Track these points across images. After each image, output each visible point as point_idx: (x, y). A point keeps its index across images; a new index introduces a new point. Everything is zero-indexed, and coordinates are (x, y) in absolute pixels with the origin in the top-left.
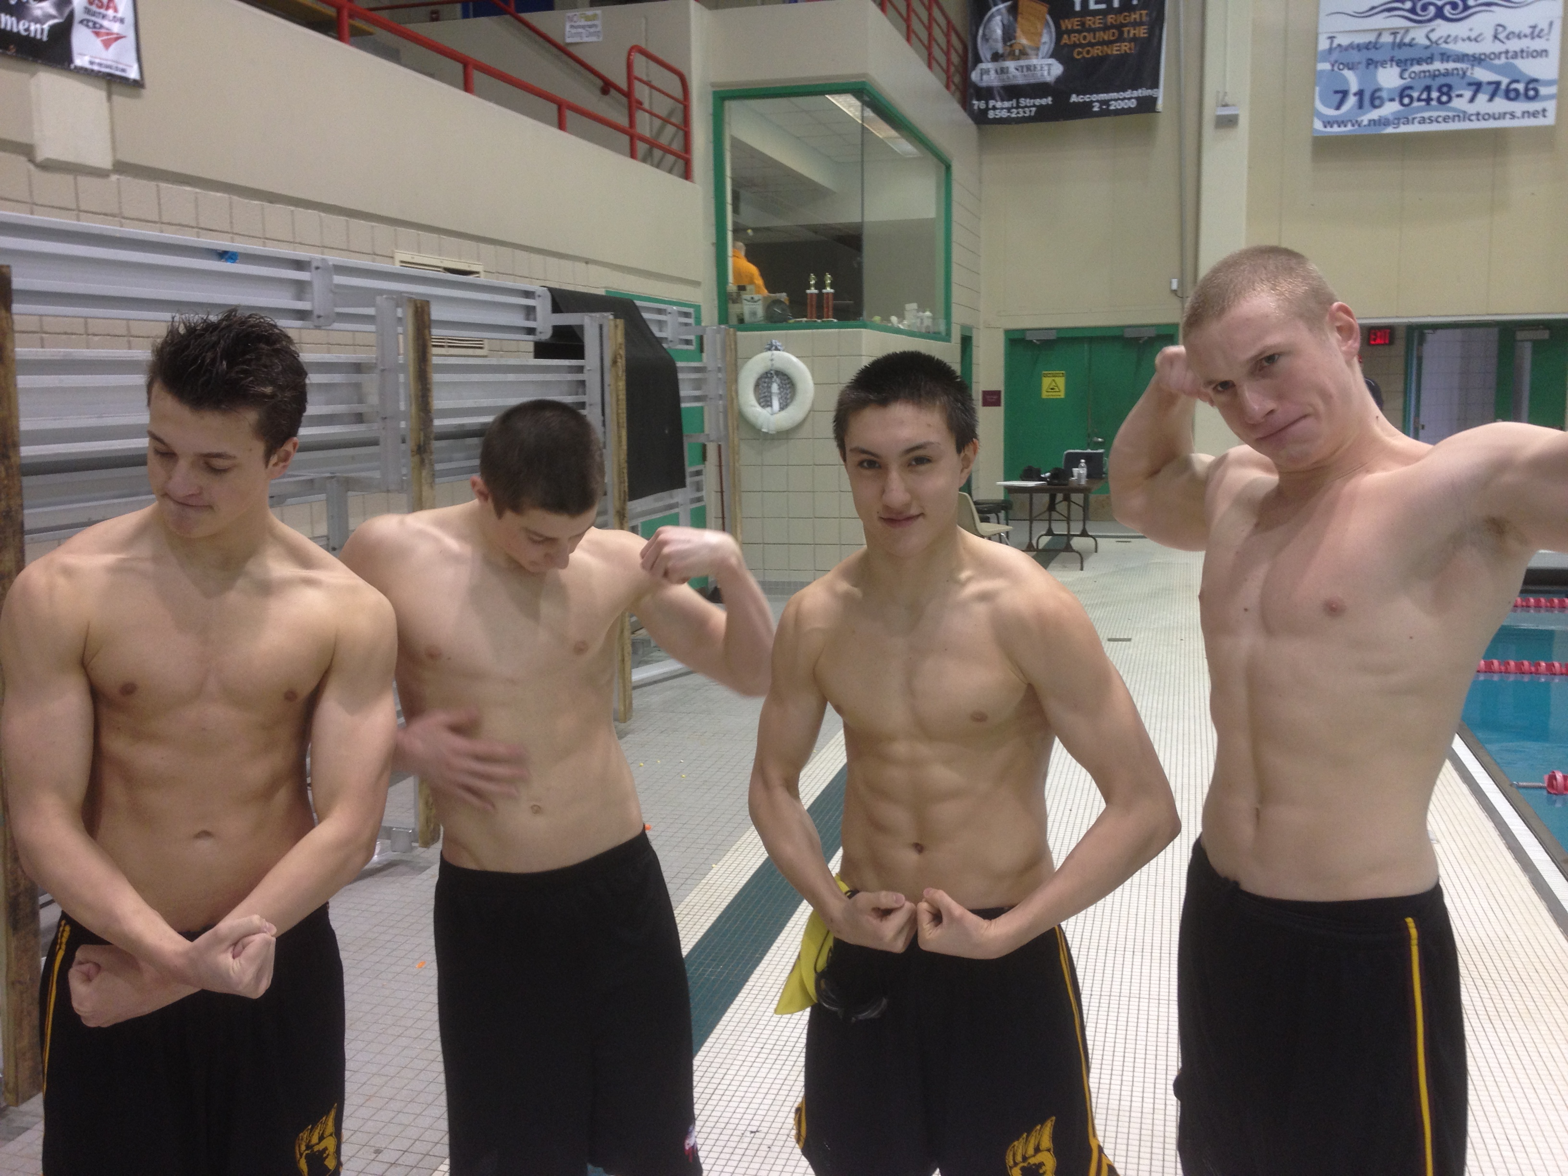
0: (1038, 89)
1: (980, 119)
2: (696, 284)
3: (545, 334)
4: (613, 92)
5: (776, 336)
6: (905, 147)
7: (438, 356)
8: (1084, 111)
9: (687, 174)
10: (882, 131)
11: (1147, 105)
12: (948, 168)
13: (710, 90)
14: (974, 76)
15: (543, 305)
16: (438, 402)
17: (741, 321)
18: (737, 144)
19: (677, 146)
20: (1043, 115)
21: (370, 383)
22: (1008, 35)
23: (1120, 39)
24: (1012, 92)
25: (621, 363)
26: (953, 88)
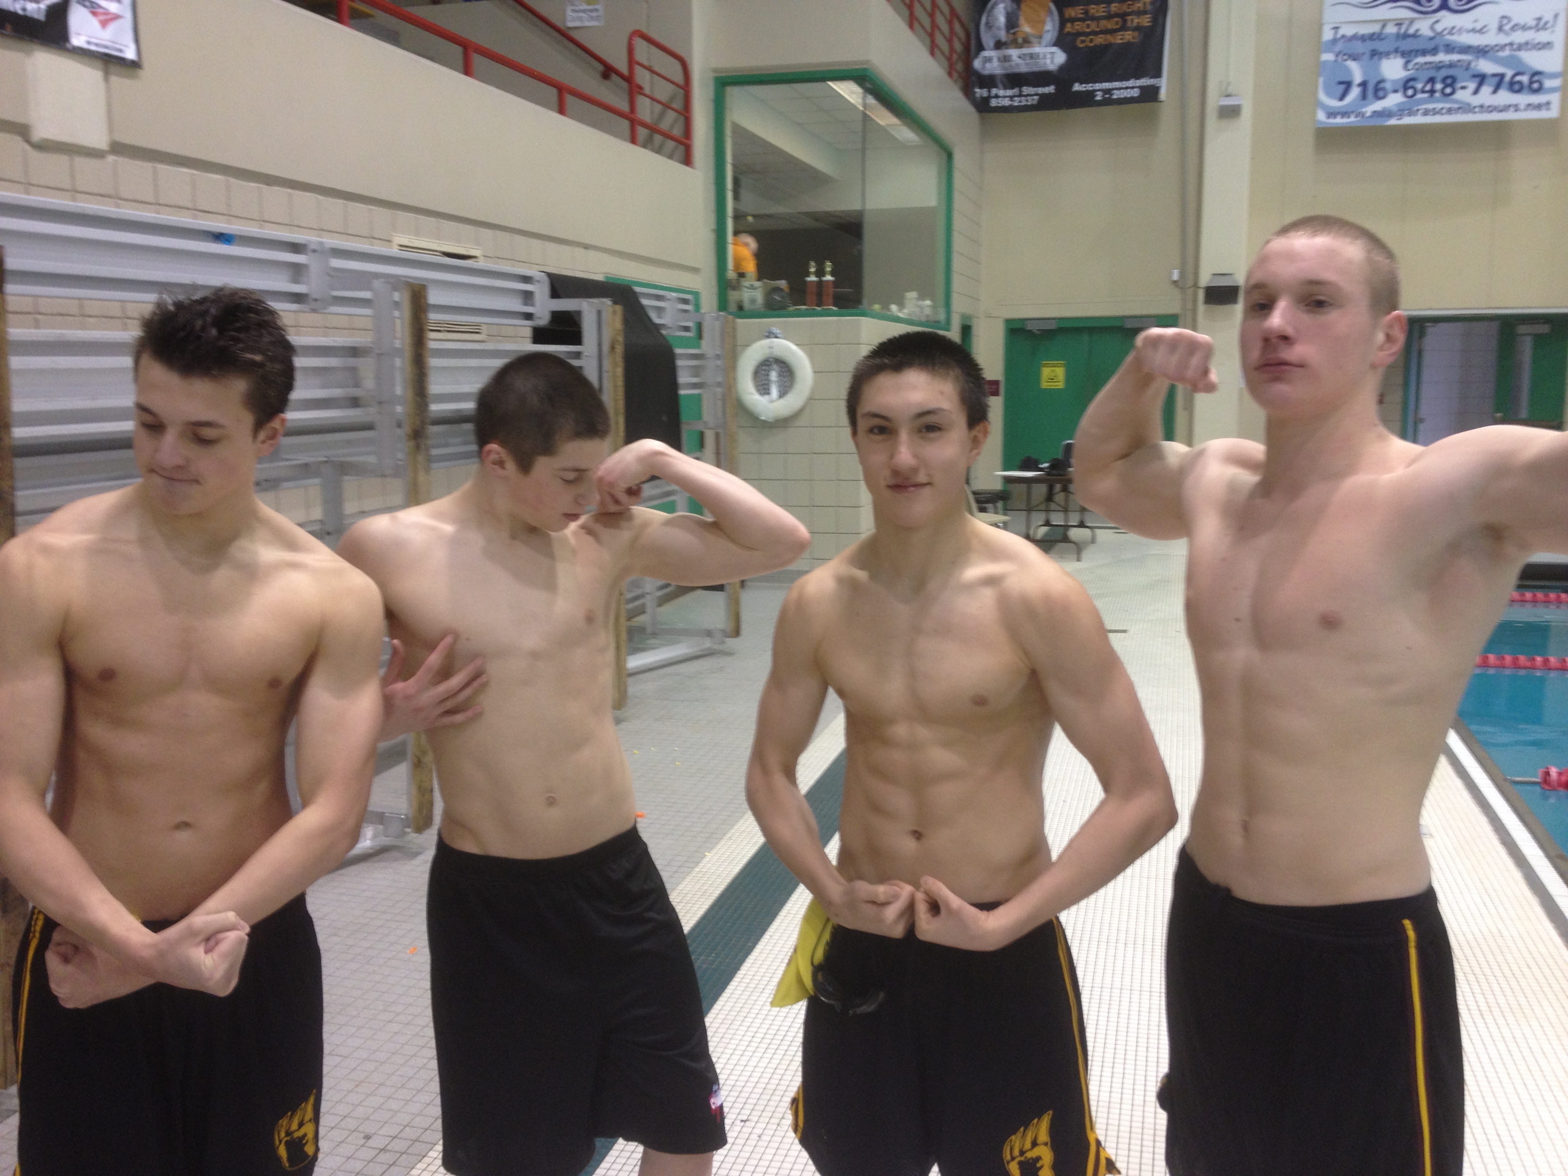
0: (1040, 78)
1: (983, 107)
2: (695, 270)
3: (543, 319)
4: (614, 77)
5: (775, 323)
6: (906, 134)
7: (434, 341)
8: (1086, 100)
9: (687, 160)
10: (884, 118)
11: (1150, 95)
12: (950, 156)
13: (712, 75)
14: (977, 64)
15: (541, 291)
16: (436, 386)
17: (741, 308)
18: (738, 130)
19: (677, 132)
20: (1045, 104)
21: (367, 367)
22: (1012, 23)
23: (1124, 28)
24: (1015, 80)
25: (620, 349)
26: (955, 75)
